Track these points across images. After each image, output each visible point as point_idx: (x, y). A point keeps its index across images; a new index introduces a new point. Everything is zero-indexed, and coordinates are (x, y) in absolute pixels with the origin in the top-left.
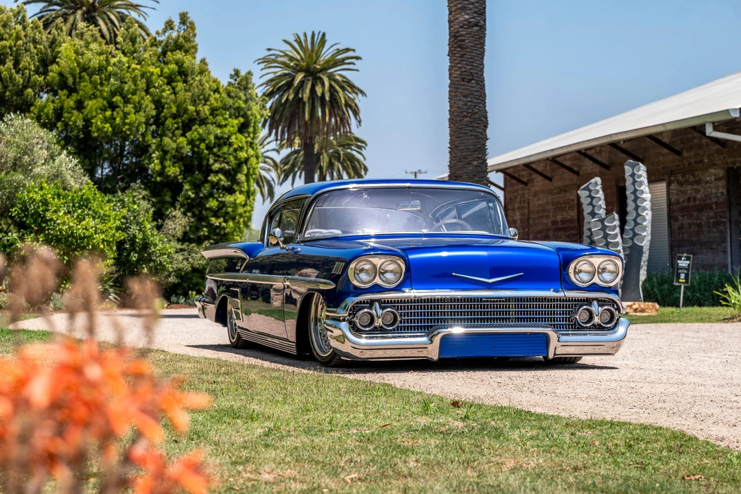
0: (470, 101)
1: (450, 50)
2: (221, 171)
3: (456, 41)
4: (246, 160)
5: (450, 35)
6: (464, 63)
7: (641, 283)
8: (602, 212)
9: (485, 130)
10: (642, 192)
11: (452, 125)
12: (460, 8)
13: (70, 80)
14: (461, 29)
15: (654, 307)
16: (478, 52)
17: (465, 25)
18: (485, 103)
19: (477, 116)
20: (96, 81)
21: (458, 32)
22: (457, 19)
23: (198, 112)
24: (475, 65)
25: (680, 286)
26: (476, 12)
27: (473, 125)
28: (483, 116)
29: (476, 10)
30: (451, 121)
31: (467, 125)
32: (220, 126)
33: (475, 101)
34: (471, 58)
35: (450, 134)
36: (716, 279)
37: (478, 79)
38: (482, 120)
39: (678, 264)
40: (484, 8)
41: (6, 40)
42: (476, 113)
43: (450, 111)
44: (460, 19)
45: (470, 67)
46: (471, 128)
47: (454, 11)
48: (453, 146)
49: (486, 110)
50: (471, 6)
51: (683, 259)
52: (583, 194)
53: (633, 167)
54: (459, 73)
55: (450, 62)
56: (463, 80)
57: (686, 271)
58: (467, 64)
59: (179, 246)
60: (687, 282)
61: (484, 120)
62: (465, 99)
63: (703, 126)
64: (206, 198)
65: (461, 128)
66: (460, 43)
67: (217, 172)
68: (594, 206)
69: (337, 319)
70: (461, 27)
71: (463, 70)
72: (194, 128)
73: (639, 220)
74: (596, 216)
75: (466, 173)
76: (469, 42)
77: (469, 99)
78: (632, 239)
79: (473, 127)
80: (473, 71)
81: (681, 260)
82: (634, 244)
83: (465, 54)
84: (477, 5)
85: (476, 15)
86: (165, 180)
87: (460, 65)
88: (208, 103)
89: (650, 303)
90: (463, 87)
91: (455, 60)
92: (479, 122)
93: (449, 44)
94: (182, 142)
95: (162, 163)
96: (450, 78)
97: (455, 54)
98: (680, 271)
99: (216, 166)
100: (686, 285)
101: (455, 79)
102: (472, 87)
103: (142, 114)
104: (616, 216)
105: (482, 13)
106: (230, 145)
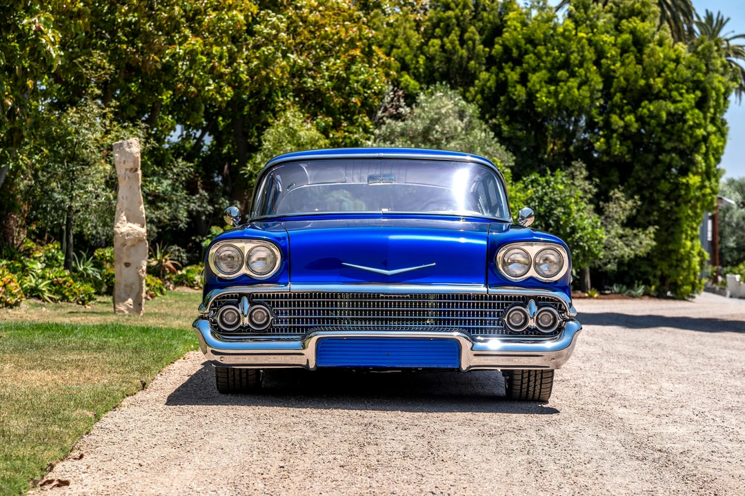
2: (674, 150)
4: (705, 139)
13: (515, 52)
20: (539, 52)
23: (649, 86)
32: (675, 102)
41: (452, 10)
59: (621, 231)
64: (658, 179)
67: (668, 152)
72: (643, 104)
86: (612, 160)
88: (663, 74)
94: (631, 120)
95: (608, 143)
99: (669, 146)
103: (585, 88)
106: (685, 121)
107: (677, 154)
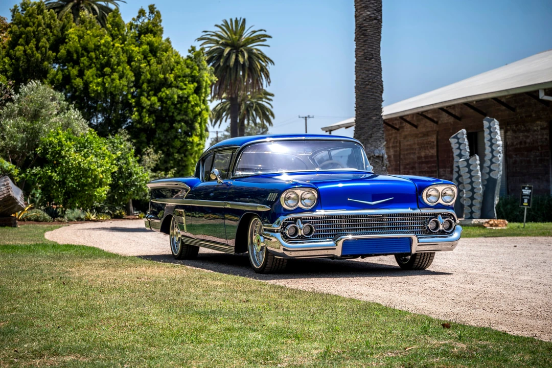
0: (371, 74)
1: (356, 37)
2: (182, 120)
3: (360, 30)
4: (200, 113)
5: (356, 26)
6: (367, 46)
7: (495, 206)
8: (468, 154)
9: (381, 95)
10: (497, 140)
11: (358, 91)
12: (363, 7)
13: (75, 56)
14: (364, 22)
15: (504, 222)
16: (376, 39)
17: (368, 19)
18: (381, 75)
19: (375, 84)
20: (92, 56)
21: (362, 24)
22: (361, 14)
23: (166, 79)
24: (374, 47)
25: (524, 208)
26: (375, 10)
27: (372, 91)
28: (380, 84)
29: (375, 8)
30: (357, 88)
31: (368, 91)
32: (182, 89)
33: (374, 73)
34: (371, 43)
35: (356, 97)
36: (546, 201)
37: (376, 58)
38: (379, 88)
39: (522, 192)
40: (381, 7)
41: (31, 26)
42: (375, 82)
43: (356, 81)
44: (364, 14)
45: (371, 49)
46: (372, 93)
47: (360, 9)
48: (358, 106)
49: (382, 80)
50: (371, 5)
51: (526, 188)
52: (453, 141)
53: (490, 122)
54: (363, 53)
55: (356, 46)
56: (366, 58)
57: (528, 198)
58: (369, 47)
59: (153, 174)
60: (529, 205)
61: (381, 87)
62: (367, 72)
63: (537, 91)
64: (173, 139)
65: (364, 93)
66: (363, 32)
67: (179, 122)
68: (461, 150)
69: (273, 231)
70: (365, 20)
71: (366, 51)
72: (163, 90)
73: (494, 160)
74: (463, 157)
75: (368, 125)
76: (370, 32)
77: (370, 72)
78: (489, 173)
79: (373, 92)
80: (373, 52)
81: (524, 189)
82: (490, 178)
83: (367, 40)
84: (376, 4)
85: (375, 12)
86: (142, 127)
87: (363, 48)
88: (173, 72)
89: (502, 220)
90: (366, 64)
91: (360, 44)
92: (377, 89)
93: (355, 33)
94: (154, 100)
95: (140, 114)
96: (356, 57)
97: (360, 40)
98: (524, 197)
99: (179, 118)
100: (528, 207)
101: (359, 58)
102: (372, 64)
103: (124, 79)
104: (478, 157)
105: (379, 10)
106: (189, 102)
107: (185, 123)
